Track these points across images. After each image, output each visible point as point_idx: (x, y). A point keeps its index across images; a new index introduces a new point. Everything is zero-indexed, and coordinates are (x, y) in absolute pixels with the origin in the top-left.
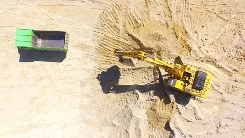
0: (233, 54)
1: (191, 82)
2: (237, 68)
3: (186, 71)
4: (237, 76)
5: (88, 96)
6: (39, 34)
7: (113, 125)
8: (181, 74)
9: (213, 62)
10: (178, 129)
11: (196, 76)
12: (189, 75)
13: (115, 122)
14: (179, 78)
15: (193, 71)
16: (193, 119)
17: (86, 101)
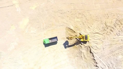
0: (102, 30)
1: (84, 38)
2: (104, 33)
3: (83, 36)
4: (104, 35)
5: (69, 51)
6: (50, 39)
7: (77, 56)
8: (82, 38)
9: (98, 33)
10: (94, 52)
11: (85, 37)
12: (84, 37)
13: (78, 55)
14: (82, 39)
15: (84, 36)
16: (97, 49)
17: (69, 52)
